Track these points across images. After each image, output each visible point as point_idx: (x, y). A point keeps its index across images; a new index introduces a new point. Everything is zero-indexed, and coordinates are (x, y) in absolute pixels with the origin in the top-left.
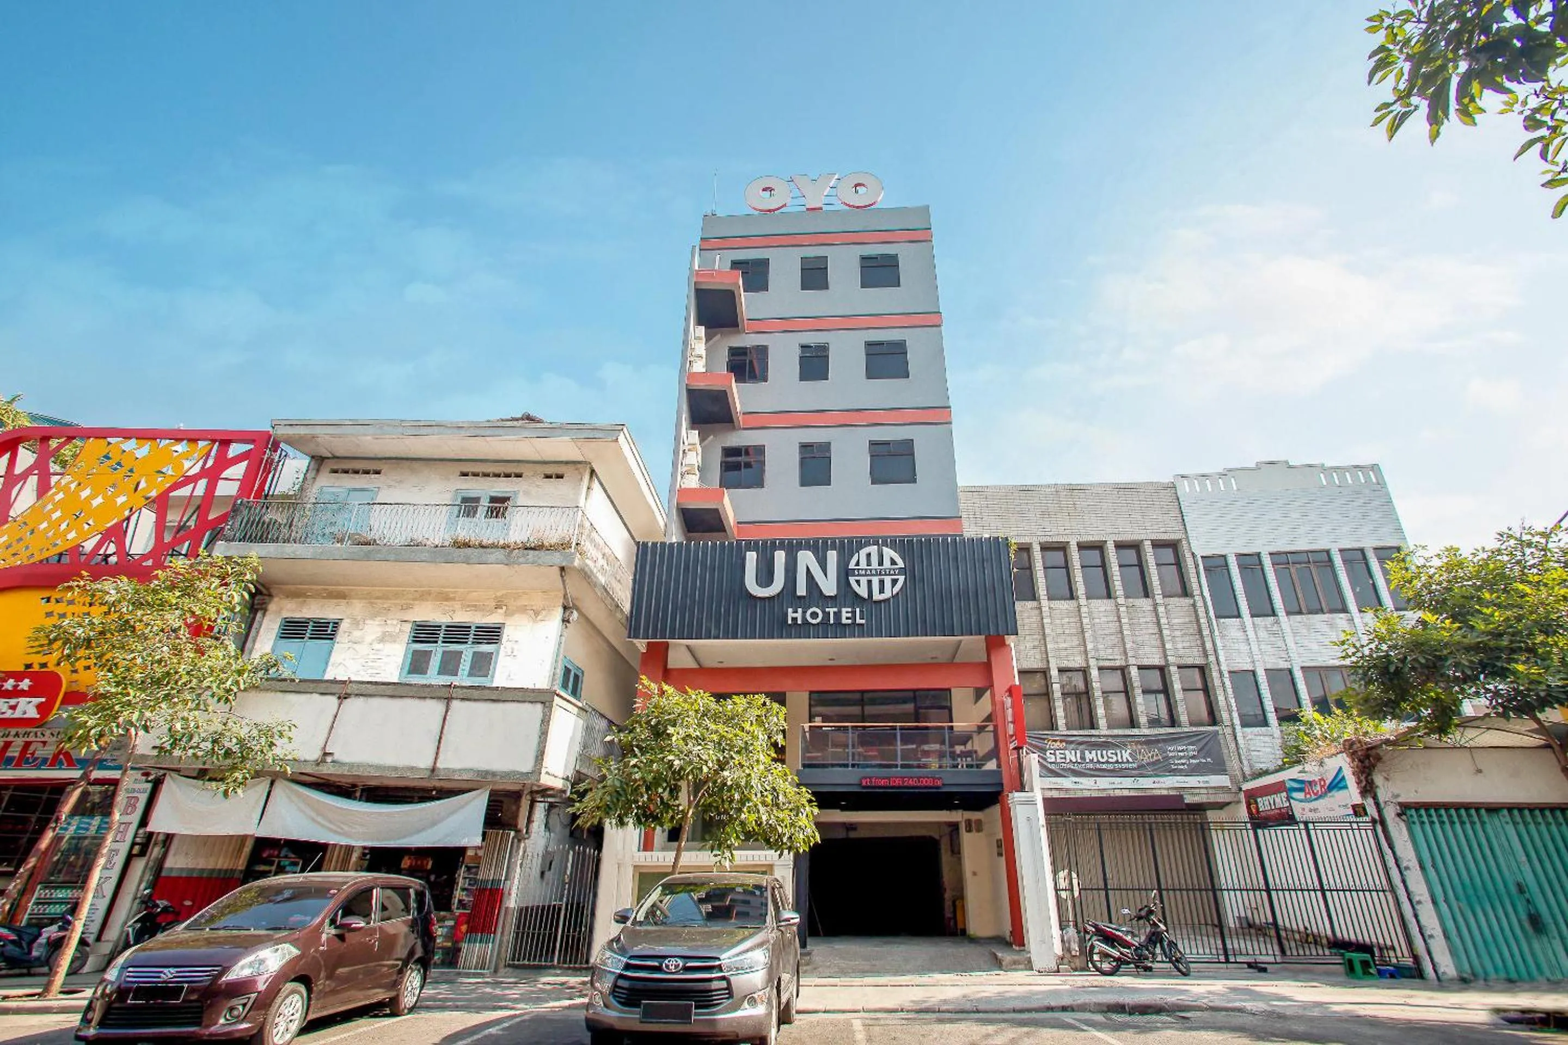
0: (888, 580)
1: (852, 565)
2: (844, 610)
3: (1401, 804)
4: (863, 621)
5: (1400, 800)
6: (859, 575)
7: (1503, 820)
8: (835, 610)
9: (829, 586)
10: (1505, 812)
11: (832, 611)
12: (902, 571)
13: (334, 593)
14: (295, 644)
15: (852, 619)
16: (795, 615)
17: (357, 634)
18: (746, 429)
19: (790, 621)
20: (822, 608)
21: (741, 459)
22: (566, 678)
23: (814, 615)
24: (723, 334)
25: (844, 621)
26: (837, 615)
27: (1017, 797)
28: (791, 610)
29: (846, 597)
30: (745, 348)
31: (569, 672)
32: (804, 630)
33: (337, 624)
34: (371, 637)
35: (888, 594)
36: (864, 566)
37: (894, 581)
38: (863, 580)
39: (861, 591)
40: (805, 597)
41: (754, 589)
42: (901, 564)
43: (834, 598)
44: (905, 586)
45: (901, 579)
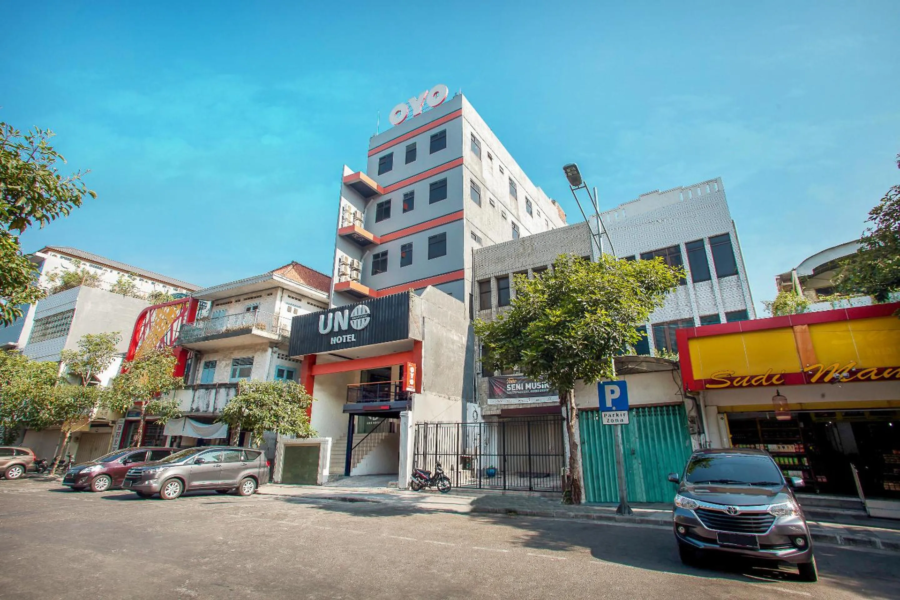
0: (363, 320)
1: (352, 316)
2: (348, 336)
3: (579, 409)
4: (355, 340)
5: (579, 407)
6: (354, 319)
8: (346, 336)
9: (345, 327)
11: (344, 336)
12: (369, 315)
13: (215, 351)
14: (207, 370)
15: (351, 339)
16: (334, 340)
17: (220, 364)
18: (381, 244)
19: (332, 343)
20: (342, 336)
21: (379, 259)
22: (280, 373)
23: (339, 339)
24: (373, 199)
25: (348, 340)
26: (346, 338)
27: (402, 413)
28: (332, 339)
29: (350, 330)
30: (383, 203)
31: (283, 371)
32: (337, 346)
33: (216, 362)
34: (223, 366)
35: (363, 327)
36: (356, 315)
37: (365, 320)
38: (355, 321)
39: (354, 327)
40: (337, 332)
41: (322, 331)
42: (369, 312)
43: (346, 331)
44: (369, 323)
45: (368, 319)
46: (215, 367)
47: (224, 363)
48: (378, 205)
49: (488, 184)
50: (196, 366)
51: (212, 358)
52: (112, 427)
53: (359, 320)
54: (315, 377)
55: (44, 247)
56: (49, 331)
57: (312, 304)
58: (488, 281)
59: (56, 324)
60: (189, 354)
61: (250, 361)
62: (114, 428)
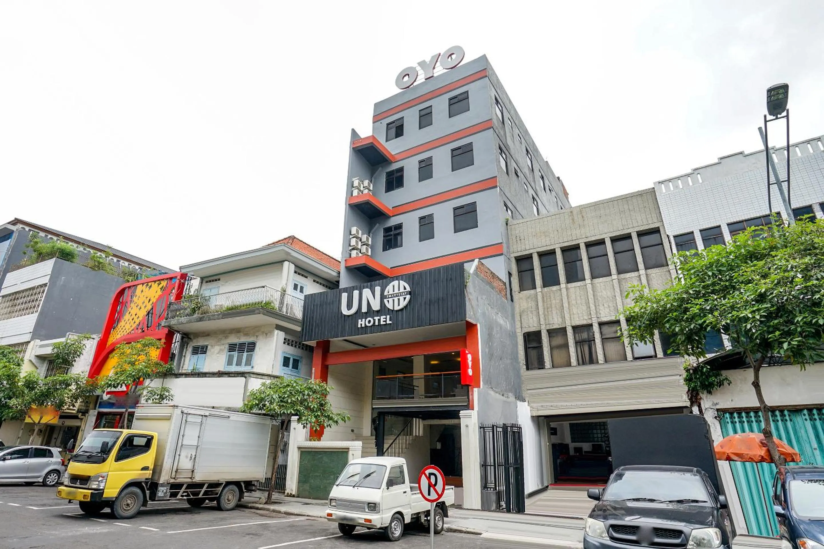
0: (402, 298)
1: (386, 293)
2: (382, 317)
3: (718, 410)
4: (391, 322)
5: (718, 407)
6: (389, 298)
7: (804, 417)
8: (379, 318)
9: (376, 306)
10: (805, 412)
11: (376, 318)
12: (410, 293)
13: (206, 334)
14: (196, 356)
15: (386, 321)
16: (361, 323)
17: (212, 350)
18: (393, 216)
19: (359, 326)
20: (373, 318)
21: (392, 233)
22: (286, 362)
23: (369, 321)
24: (382, 167)
25: (382, 323)
26: (379, 320)
27: (462, 413)
28: (360, 320)
29: (383, 310)
30: (393, 171)
31: (289, 359)
32: (365, 330)
33: (207, 347)
34: (216, 351)
35: (402, 306)
36: (391, 292)
37: (405, 298)
38: (391, 300)
39: (390, 306)
40: (366, 313)
41: (345, 311)
42: (408, 289)
43: (378, 311)
44: (410, 301)
45: (408, 297)
46: (205, 353)
47: (217, 348)
48: (387, 173)
49: (512, 152)
50: (183, 351)
51: (201, 342)
52: (82, 419)
53: (396, 299)
54: (329, 366)
55: (13, 219)
56: (18, 308)
57: (317, 282)
58: (529, 257)
59: (25, 300)
60: (175, 337)
61: (252, 347)
62: (84, 420)
